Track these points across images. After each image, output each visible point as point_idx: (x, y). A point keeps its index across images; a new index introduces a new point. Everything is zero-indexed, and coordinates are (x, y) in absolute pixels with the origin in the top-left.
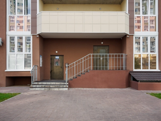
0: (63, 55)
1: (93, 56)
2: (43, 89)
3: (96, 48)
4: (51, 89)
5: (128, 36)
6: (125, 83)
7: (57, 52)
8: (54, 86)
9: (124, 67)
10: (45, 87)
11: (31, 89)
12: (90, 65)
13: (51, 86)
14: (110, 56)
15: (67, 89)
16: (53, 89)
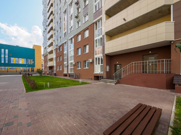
0: (121, 64)
1: (143, 63)
2: (103, 83)
3: (145, 57)
4: (107, 83)
5: (173, 42)
6: (165, 85)
7: (117, 63)
8: (109, 82)
9: (164, 71)
10: (105, 82)
11: (99, 82)
12: (133, 70)
13: (108, 82)
14: (159, 61)
15: (114, 84)
16: (108, 83)
